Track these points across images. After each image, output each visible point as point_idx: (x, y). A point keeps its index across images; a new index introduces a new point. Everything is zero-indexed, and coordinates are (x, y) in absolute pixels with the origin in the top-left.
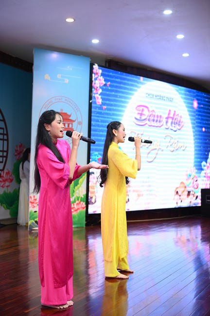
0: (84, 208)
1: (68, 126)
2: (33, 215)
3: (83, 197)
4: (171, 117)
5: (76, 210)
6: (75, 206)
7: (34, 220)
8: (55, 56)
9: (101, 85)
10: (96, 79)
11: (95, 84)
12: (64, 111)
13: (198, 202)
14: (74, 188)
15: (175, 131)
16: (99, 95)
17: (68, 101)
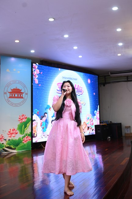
0: (30, 140)
1: (20, 96)
2: (1, 145)
3: (29, 133)
4: (76, 88)
5: (25, 141)
6: (25, 139)
7: (2, 148)
8: (13, 59)
9: (38, 74)
10: (34, 71)
11: (34, 73)
12: (18, 88)
13: (94, 132)
14: (24, 129)
15: (79, 96)
16: (37, 79)
17: (20, 82)
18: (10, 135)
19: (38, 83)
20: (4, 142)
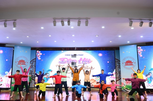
1: (131, 64)
7: (123, 89)
9: (142, 51)
17: (131, 57)
18: (127, 83)
19: (142, 56)
20: (124, 86)
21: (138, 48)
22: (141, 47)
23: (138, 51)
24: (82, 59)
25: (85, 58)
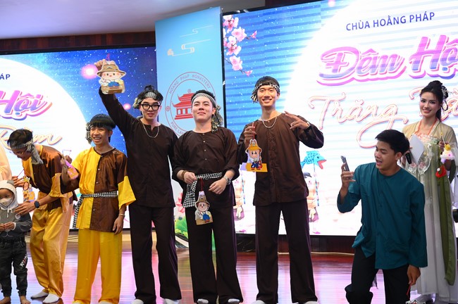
4: (431, 51)
12: (192, 92)
15: (450, 78)
16: (237, 56)
17: (196, 76)
18: (181, 208)
19: (241, 67)
21: (226, 23)
22: (237, 19)
23: (225, 40)
24: (5, 99)
25: (17, 93)
